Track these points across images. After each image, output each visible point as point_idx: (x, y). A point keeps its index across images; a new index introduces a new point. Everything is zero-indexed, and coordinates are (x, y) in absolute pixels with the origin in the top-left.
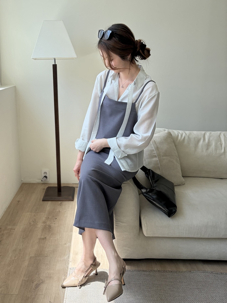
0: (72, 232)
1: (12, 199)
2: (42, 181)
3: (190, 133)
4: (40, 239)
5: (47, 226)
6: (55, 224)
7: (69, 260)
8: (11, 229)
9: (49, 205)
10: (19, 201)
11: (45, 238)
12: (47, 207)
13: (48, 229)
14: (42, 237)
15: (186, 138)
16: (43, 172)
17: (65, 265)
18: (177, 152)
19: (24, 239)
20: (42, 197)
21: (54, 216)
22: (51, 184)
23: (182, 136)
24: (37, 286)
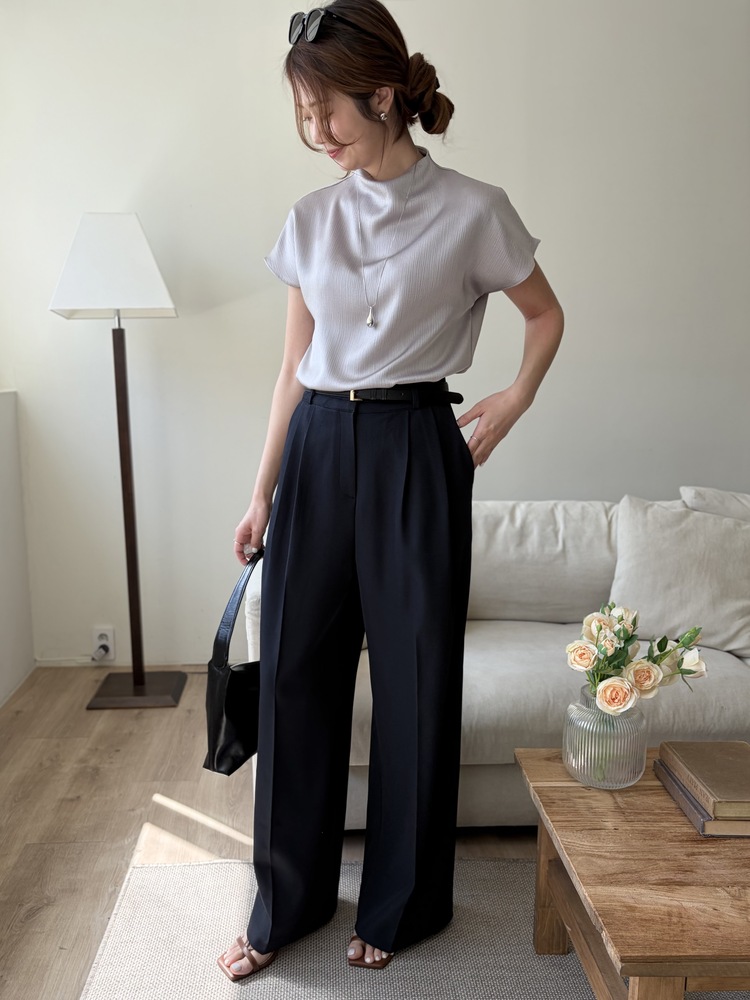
2: (93, 659)
4: (63, 800)
5: (89, 770)
6: (111, 763)
9: (103, 721)
10: (18, 712)
11: (78, 797)
12: (98, 723)
13: (91, 776)
14: (70, 796)
17: (123, 859)
19: (15, 802)
20: (88, 701)
21: (113, 744)
24: (32, 913)
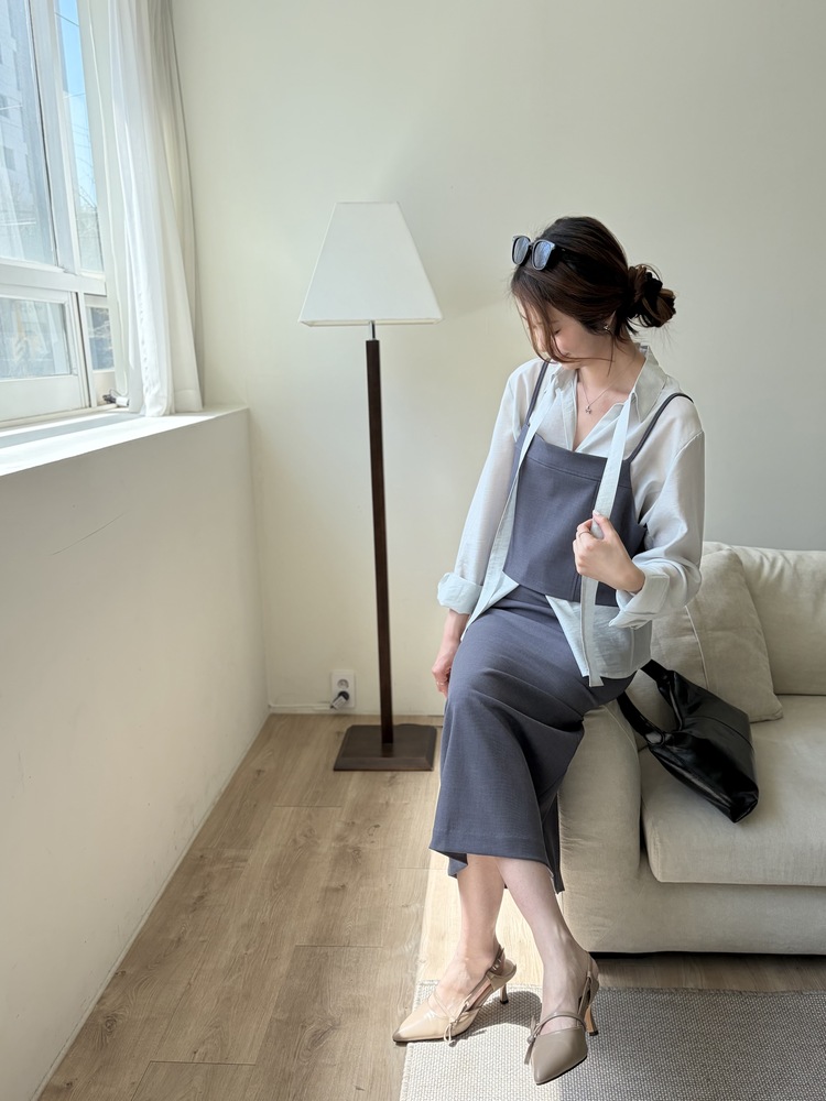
0: (428, 868)
1: (239, 764)
2: (332, 707)
3: (800, 558)
4: (327, 890)
5: (350, 851)
6: (373, 842)
7: (417, 958)
8: (236, 859)
9: (354, 785)
10: (259, 772)
11: (343, 886)
12: (350, 789)
13: (352, 858)
14: (334, 884)
15: (788, 572)
16: (335, 681)
17: (406, 971)
18: (760, 617)
19: (275, 889)
20: (333, 759)
21: (370, 818)
22: (361, 716)
23: (773, 565)
24: (318, 1038)
